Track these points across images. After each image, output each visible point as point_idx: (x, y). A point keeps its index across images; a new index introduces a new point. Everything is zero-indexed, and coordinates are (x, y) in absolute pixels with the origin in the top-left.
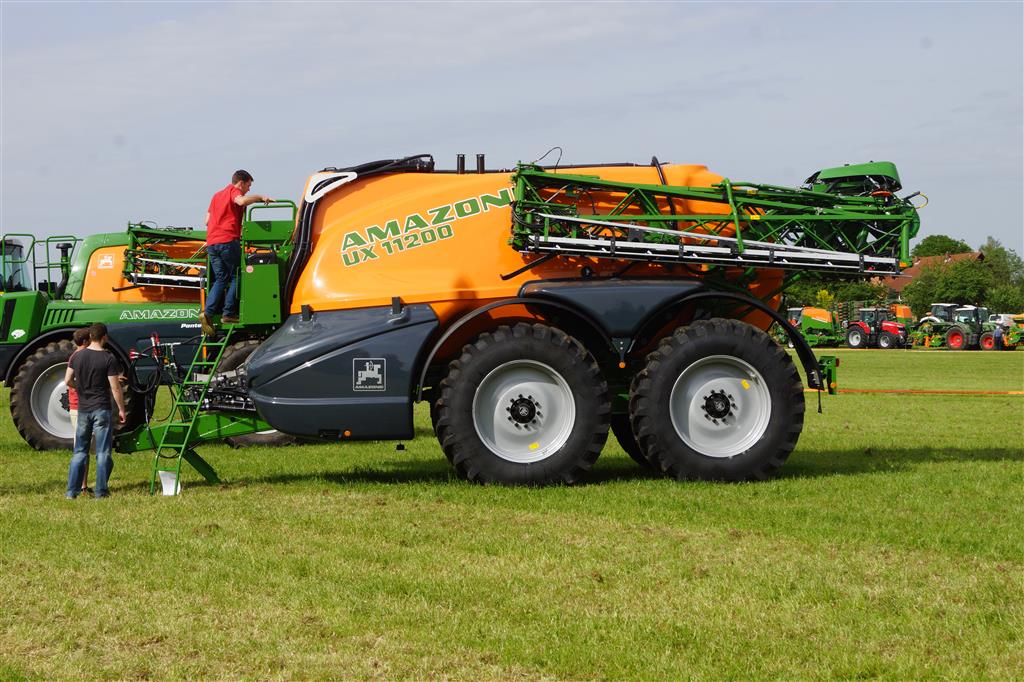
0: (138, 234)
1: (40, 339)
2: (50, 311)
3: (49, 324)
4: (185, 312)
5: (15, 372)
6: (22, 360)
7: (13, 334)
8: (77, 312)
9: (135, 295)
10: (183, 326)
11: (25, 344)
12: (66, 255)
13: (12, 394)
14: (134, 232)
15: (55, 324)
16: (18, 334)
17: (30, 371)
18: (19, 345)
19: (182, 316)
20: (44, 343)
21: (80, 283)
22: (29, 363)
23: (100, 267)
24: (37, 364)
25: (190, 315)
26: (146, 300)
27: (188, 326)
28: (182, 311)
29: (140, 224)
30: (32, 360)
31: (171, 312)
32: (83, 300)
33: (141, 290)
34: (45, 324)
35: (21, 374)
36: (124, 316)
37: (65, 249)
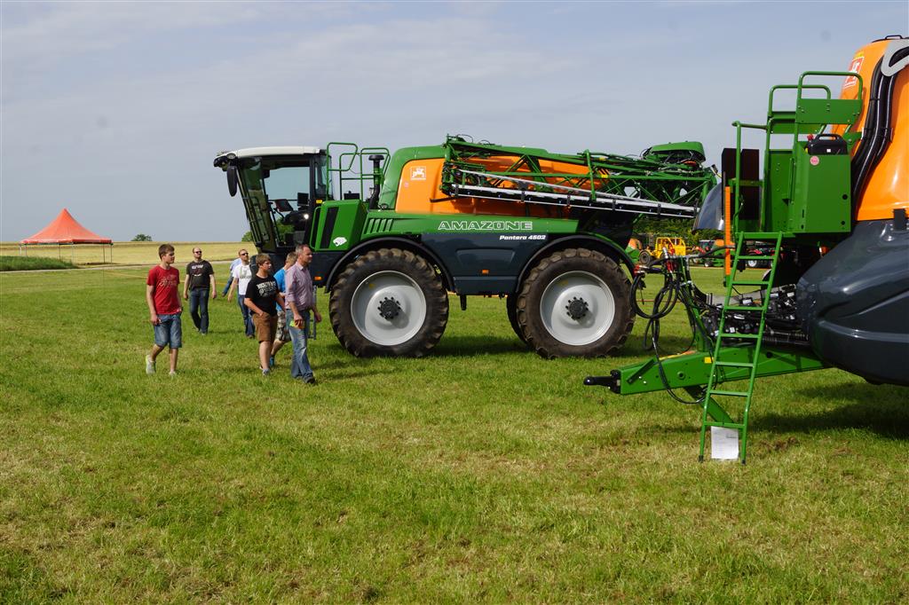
0: (456, 146)
1: (361, 246)
2: (370, 219)
3: (368, 233)
4: (502, 224)
5: (335, 279)
6: (343, 267)
7: (335, 241)
8: (395, 222)
9: (447, 207)
10: (501, 237)
11: (346, 252)
12: (378, 166)
13: (332, 302)
14: (452, 144)
15: (374, 232)
16: (340, 241)
17: (351, 279)
18: (340, 252)
19: (499, 229)
20: (363, 251)
21: (394, 194)
22: (349, 271)
23: (413, 179)
24: (358, 271)
25: (507, 228)
26: (457, 211)
27: (506, 238)
28: (499, 223)
29: (457, 137)
30: (352, 267)
31: (488, 224)
32: (396, 210)
33: (453, 202)
34: (365, 232)
35: (341, 281)
36: (442, 227)
37: (377, 160)
